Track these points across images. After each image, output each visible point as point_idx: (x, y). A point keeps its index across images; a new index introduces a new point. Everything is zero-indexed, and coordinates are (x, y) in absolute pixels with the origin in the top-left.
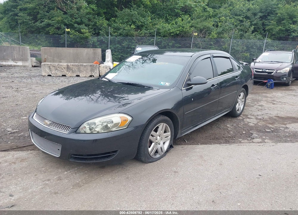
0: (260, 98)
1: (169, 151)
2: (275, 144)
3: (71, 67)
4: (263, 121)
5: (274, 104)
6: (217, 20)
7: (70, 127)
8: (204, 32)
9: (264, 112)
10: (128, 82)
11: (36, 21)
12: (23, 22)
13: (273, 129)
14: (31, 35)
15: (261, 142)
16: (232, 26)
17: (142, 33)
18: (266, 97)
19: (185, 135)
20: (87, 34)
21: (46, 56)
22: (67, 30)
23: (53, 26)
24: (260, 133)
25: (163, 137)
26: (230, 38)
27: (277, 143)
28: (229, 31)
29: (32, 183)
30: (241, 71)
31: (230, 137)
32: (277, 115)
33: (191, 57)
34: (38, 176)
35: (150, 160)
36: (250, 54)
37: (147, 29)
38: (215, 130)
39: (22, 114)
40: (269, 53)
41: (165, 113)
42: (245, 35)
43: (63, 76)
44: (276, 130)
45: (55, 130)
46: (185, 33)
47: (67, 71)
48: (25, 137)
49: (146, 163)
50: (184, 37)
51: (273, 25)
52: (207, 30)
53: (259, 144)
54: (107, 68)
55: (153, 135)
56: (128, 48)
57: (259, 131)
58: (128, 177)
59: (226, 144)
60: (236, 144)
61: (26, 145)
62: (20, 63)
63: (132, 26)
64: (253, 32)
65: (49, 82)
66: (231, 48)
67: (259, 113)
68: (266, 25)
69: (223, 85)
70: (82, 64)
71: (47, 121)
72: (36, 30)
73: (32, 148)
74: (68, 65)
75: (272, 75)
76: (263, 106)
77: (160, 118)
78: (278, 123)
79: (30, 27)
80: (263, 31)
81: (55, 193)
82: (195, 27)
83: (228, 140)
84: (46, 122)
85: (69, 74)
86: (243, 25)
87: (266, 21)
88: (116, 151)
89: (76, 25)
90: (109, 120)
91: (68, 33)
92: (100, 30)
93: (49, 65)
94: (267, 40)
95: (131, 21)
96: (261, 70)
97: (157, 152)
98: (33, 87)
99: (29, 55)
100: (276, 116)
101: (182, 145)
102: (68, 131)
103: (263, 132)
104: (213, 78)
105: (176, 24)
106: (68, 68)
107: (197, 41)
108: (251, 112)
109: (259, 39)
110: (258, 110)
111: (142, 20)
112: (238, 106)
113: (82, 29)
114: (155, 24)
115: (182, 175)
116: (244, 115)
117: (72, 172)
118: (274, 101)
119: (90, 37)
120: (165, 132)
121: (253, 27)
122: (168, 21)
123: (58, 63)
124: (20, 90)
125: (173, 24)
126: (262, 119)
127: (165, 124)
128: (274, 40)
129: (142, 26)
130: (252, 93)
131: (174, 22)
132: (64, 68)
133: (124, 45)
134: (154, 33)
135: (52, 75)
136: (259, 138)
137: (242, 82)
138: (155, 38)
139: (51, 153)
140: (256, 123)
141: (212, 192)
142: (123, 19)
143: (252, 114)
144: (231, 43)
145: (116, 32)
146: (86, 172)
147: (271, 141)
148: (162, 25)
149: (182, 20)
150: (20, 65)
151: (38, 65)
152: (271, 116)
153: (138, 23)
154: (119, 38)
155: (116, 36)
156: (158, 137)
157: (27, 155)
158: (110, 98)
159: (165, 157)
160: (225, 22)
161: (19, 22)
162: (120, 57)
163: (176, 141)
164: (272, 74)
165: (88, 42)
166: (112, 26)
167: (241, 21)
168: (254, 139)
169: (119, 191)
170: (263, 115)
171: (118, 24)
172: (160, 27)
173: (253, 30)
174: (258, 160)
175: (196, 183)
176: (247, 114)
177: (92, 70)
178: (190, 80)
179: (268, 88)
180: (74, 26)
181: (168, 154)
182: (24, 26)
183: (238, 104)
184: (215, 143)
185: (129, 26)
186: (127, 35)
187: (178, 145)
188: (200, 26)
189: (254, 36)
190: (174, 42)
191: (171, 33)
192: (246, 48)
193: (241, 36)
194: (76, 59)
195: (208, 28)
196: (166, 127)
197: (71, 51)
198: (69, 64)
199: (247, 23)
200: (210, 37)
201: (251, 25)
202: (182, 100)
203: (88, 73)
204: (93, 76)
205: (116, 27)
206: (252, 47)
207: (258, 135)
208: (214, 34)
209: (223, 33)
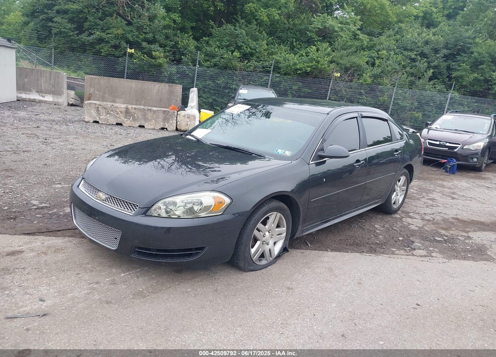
0: (432, 186)
1: (281, 256)
2: (447, 260)
3: (133, 111)
4: (433, 224)
5: (454, 198)
6: (373, 55)
7: (138, 206)
8: (352, 72)
9: (435, 210)
10: (227, 145)
11: (81, 32)
12: (60, 33)
13: (446, 238)
14: (71, 54)
15: (425, 256)
16: (397, 67)
17: (250, 66)
18: (443, 186)
19: (308, 234)
20: (161, 59)
21: (92, 90)
22: (129, 50)
23: (108, 42)
24: (426, 242)
25: (275, 234)
26: (393, 85)
27: (451, 260)
28: (391, 74)
29: (73, 285)
30: (405, 142)
31: (378, 244)
32: (456, 216)
33: (328, 114)
34: (81, 276)
35: (252, 268)
36: (424, 115)
37: (259, 60)
38: (356, 232)
39: (54, 180)
40: (453, 116)
41: (281, 197)
42: (417, 82)
43: (117, 124)
44: (451, 240)
45: (113, 208)
46: (321, 71)
47: (126, 117)
48: (59, 216)
49: (245, 271)
50: (318, 78)
51: (465, 70)
52: (357, 70)
53: (422, 259)
54: (189, 118)
55: (260, 229)
56: (225, 88)
57: (424, 238)
58: (216, 289)
59: (370, 254)
60: (386, 255)
61: (61, 228)
62: (49, 98)
63: (234, 53)
64: (430, 79)
65: (95, 133)
66: (392, 102)
67: (428, 211)
68: (453, 69)
69: (375, 161)
70: (150, 108)
71: (102, 194)
72: (80, 46)
73: (71, 234)
74: (127, 108)
75: (456, 152)
76: (436, 200)
77: (272, 204)
78: (456, 229)
79: (71, 40)
80: (448, 79)
81: (107, 303)
82: (338, 64)
83: (374, 248)
84: (99, 196)
85: (127, 122)
86: (416, 66)
87: (453, 64)
88: (202, 249)
89: (144, 44)
90: (196, 201)
91: (131, 55)
92: (184, 56)
93: (97, 106)
94: (453, 93)
95: (235, 45)
96: (438, 143)
97: (262, 256)
98: (71, 138)
99: (65, 86)
100: (453, 218)
101: (302, 249)
102: (134, 212)
103: (430, 241)
104: (360, 149)
105: (307, 56)
106: (127, 112)
107: (339, 86)
108: (415, 208)
109: (439, 91)
110: (427, 207)
111: (253, 44)
112: (395, 196)
113: (154, 51)
114: (272, 53)
115: (299, 293)
116: (403, 212)
117: (132, 275)
118: (453, 193)
119: (166, 66)
120: (278, 226)
121: (432, 71)
122: (295, 49)
123: (111, 104)
124: (49, 141)
125: (302, 55)
126: (432, 221)
127: (279, 214)
128: (464, 94)
129: (252, 54)
130: (420, 179)
131: (303, 52)
132: (121, 112)
133: (219, 82)
134: (270, 68)
135: (100, 122)
136: (423, 249)
137: (404, 160)
138: (271, 76)
139: (103, 243)
140: (421, 226)
141: (342, 321)
142: (221, 41)
143: (416, 212)
144: (394, 94)
145: (208, 60)
146: (153, 276)
147: (442, 256)
148: (284, 56)
149: (318, 50)
150: (49, 100)
151: (78, 103)
152: (446, 217)
153: (245, 49)
154: (212, 71)
155: (208, 67)
156: (267, 233)
157: (64, 244)
158: (190, 167)
159: (274, 265)
160: (387, 59)
161: (54, 31)
162: (210, 100)
163: (293, 243)
164: (456, 150)
165: (161, 73)
166: (204, 50)
167: (413, 60)
168: (415, 249)
169: (202, 308)
170: (433, 214)
171: (212, 48)
172: (281, 59)
173: (431, 76)
174: (418, 282)
175: (319, 306)
176: (408, 210)
177: (166, 120)
178: (322, 149)
179: (447, 172)
180: (141, 45)
181: (279, 261)
182: (61, 39)
183: (395, 193)
184: (353, 251)
185: (230, 53)
186: (226, 68)
187: (295, 249)
188: (345, 62)
189: (431, 86)
190: (301, 84)
191: (297, 69)
192: (417, 104)
193: (411, 84)
194: (139, 98)
195: (358, 66)
196: (280, 218)
197: (133, 86)
198: (130, 107)
199: (422, 64)
200: (361, 81)
201: (429, 67)
202: (309, 179)
203: (158, 122)
204: (167, 129)
205: (210, 52)
206: (427, 104)
207: (423, 244)
208: (367, 77)
209: (381, 77)
